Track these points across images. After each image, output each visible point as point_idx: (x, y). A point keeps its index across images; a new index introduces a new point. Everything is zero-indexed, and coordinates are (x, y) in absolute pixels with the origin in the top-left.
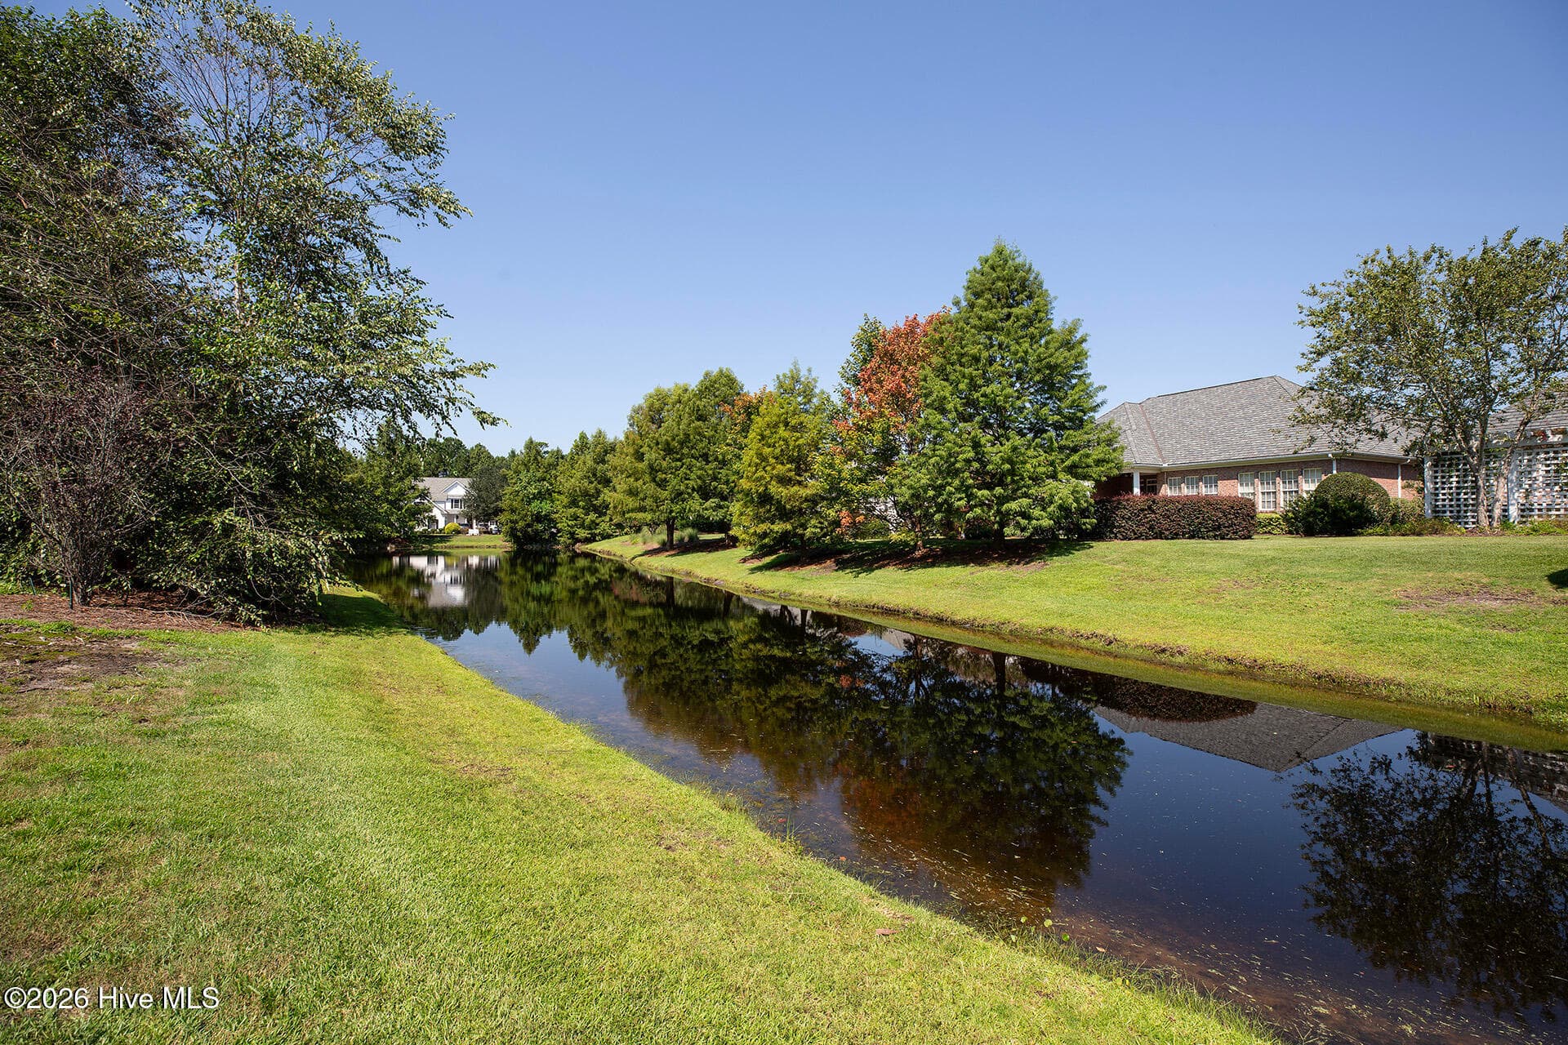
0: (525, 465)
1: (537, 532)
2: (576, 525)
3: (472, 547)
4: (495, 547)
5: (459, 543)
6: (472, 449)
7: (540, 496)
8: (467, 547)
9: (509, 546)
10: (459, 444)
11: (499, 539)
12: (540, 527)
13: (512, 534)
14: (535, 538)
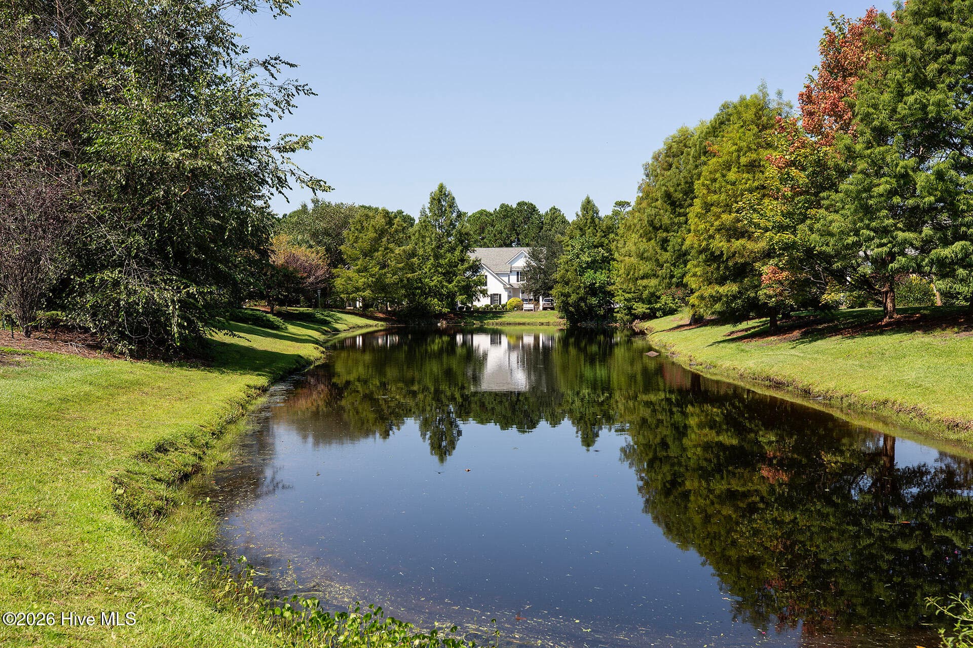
0: (581, 229)
1: (591, 308)
2: (634, 299)
3: (524, 324)
4: (548, 324)
5: (511, 320)
6: (547, 214)
7: (594, 265)
8: (520, 324)
9: (564, 323)
10: (533, 209)
11: (554, 315)
12: (594, 301)
13: (565, 308)
14: (590, 314)
